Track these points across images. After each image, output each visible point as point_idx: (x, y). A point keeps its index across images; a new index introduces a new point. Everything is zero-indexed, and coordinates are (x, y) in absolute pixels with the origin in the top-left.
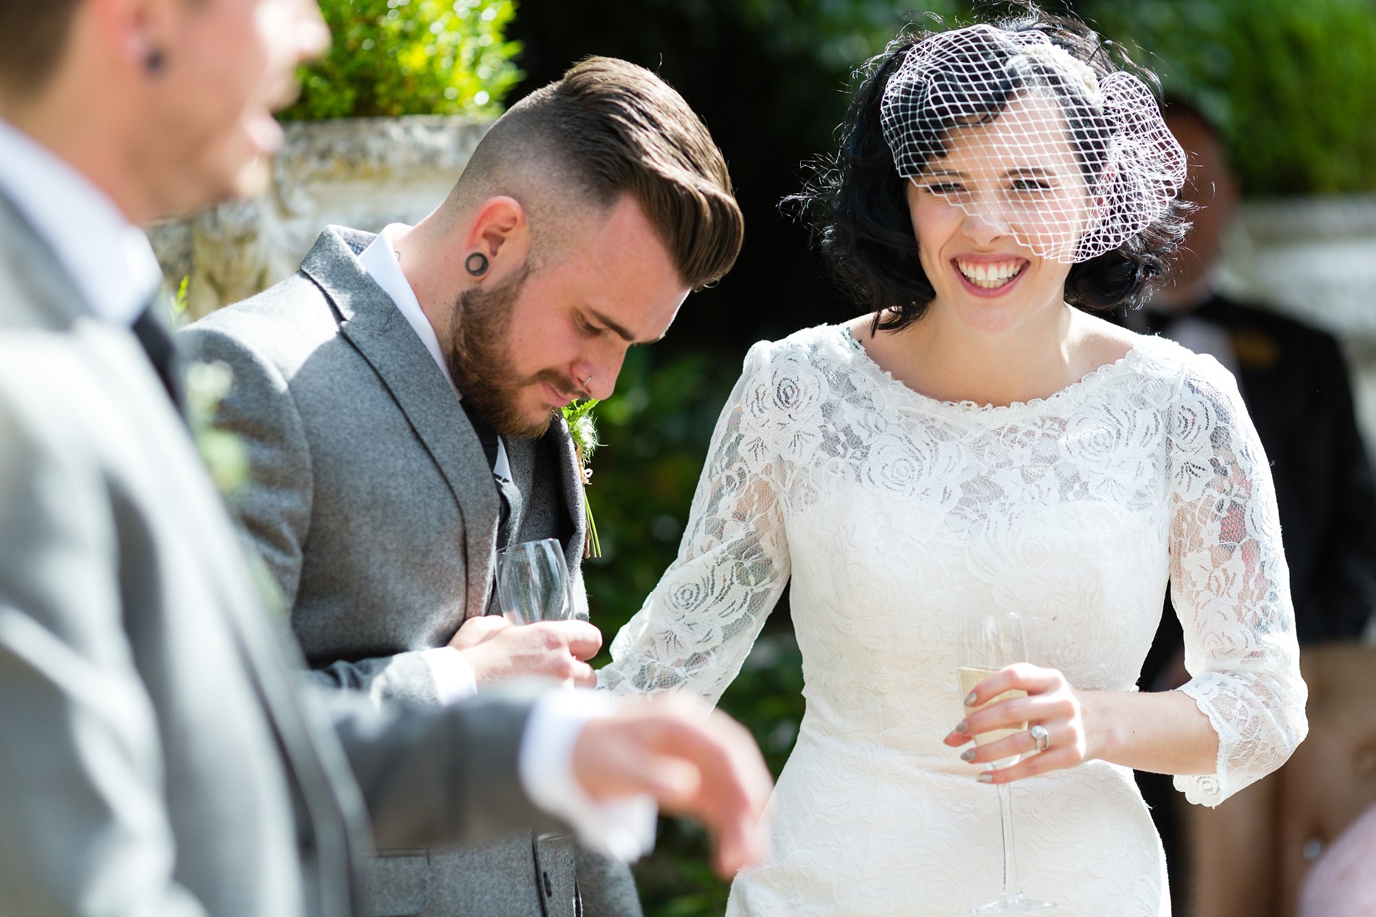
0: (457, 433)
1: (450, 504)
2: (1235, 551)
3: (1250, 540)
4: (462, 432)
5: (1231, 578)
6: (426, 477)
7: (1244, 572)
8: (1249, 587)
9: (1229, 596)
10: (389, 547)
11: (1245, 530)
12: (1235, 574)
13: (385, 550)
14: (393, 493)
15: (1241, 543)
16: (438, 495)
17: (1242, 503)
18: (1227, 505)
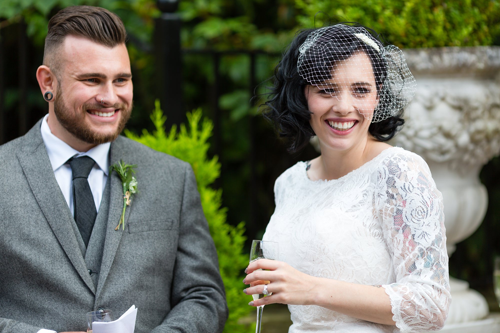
0: (49, 188)
1: (41, 216)
2: (400, 230)
3: (405, 225)
4: (51, 188)
5: (398, 242)
6: (32, 207)
7: (403, 239)
8: (406, 245)
9: (398, 250)
10: (12, 234)
11: (403, 220)
12: (400, 240)
13: (10, 235)
14: (14, 213)
15: (402, 226)
16: (36, 213)
17: (402, 209)
18: (395, 210)
